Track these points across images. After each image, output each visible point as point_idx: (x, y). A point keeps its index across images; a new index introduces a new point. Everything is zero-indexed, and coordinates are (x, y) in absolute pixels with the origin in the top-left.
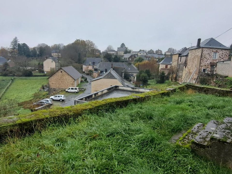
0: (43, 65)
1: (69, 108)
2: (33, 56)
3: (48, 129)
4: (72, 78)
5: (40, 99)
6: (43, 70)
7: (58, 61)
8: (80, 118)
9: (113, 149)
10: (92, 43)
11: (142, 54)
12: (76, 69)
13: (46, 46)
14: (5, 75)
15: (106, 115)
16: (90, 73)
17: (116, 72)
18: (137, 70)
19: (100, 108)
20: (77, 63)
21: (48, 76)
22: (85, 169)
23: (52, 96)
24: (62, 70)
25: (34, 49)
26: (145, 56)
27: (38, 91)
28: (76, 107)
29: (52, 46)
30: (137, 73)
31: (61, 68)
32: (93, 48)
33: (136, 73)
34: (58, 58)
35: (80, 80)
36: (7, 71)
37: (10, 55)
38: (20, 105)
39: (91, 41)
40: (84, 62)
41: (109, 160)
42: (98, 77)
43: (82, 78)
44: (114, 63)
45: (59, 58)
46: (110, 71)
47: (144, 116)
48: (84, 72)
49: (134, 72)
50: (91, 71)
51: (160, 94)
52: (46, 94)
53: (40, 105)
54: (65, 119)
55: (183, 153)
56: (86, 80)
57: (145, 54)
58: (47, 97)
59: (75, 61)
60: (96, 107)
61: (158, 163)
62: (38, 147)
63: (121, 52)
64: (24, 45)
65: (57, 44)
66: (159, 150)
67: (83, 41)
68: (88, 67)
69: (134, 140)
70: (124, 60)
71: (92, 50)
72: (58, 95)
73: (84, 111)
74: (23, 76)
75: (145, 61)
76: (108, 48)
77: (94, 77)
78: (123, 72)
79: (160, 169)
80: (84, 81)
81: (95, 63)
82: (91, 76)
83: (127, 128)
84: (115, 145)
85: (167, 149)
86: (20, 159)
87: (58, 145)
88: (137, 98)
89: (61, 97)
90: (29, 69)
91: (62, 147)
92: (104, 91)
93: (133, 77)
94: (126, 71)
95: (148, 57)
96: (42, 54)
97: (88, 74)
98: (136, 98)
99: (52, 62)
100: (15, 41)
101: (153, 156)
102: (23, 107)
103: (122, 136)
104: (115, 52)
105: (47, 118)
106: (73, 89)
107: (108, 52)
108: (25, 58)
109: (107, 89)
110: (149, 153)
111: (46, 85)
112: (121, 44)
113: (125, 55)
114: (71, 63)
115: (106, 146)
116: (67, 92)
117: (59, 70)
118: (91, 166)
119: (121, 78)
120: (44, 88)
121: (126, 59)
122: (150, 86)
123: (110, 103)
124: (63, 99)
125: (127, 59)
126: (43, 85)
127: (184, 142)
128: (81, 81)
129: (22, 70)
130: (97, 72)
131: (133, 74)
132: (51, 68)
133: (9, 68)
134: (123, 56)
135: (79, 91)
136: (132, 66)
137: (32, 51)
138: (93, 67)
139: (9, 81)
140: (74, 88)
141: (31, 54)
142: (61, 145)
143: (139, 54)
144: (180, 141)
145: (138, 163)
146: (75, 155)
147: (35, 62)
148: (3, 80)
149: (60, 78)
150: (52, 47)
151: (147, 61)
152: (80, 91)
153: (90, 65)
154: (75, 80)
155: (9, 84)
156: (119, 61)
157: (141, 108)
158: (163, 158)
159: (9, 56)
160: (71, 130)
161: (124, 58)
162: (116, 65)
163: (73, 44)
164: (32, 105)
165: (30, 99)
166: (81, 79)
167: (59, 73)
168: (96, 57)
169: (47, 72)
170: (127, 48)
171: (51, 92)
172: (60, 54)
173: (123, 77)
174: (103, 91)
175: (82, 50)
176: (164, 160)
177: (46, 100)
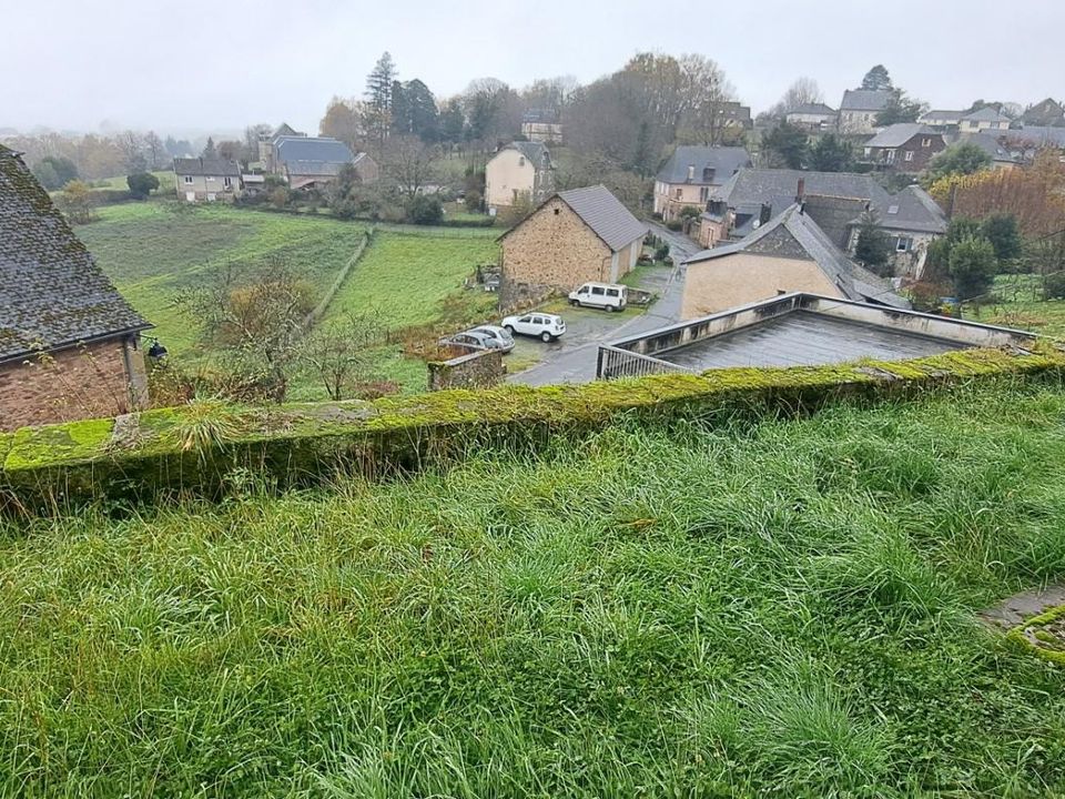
0: (483, 176)
1: (556, 394)
2: (449, 138)
3: (470, 465)
4: (601, 243)
5: (464, 322)
6: (484, 201)
7: (548, 161)
8: (594, 437)
9: (702, 592)
10: (711, 69)
11: (984, 125)
12: (621, 200)
13: (501, 90)
14: (346, 216)
15: (708, 442)
16: (686, 222)
17: (818, 222)
18: (941, 215)
19: (687, 408)
20: (631, 174)
21: (502, 226)
22: (578, 638)
23: (513, 314)
24: (558, 205)
25: (453, 103)
26: (1004, 138)
27: (460, 289)
28: (583, 394)
29: (527, 87)
30: (933, 233)
31: (557, 196)
32: (714, 98)
33: (927, 232)
34: (550, 144)
35: (635, 252)
36: (353, 198)
37: (365, 133)
38: (392, 339)
39: (705, 62)
40: (662, 168)
41: (676, 628)
42: (719, 244)
43: (644, 243)
44: (813, 174)
45: (555, 146)
46: (786, 219)
47: (889, 476)
48: (658, 217)
49: (918, 225)
50: (690, 213)
51: (1021, 370)
52: (490, 303)
53: (463, 351)
54: (534, 435)
55: (1031, 680)
56: (663, 254)
57: (1004, 126)
58: (491, 320)
59: (619, 164)
60: (667, 401)
61: (886, 692)
62: (430, 526)
63: (864, 114)
64: (417, 85)
65: (547, 78)
66: (914, 642)
67: (666, 61)
68: (679, 190)
69: (804, 573)
70: (872, 157)
71: (706, 105)
72: (536, 315)
73: (614, 413)
74: (409, 223)
75: (999, 167)
76: (792, 94)
77: (704, 244)
78: (856, 226)
79: (883, 717)
80: (655, 258)
81: (716, 173)
82: (689, 238)
83: (788, 516)
84: (714, 578)
85: (953, 646)
86: (372, 554)
87: (499, 531)
88: (878, 383)
89: (548, 322)
90: (428, 195)
91: (510, 542)
92: (738, 315)
93: (910, 251)
94: (873, 220)
95: (1018, 142)
96: (482, 129)
97: (675, 228)
98: (870, 378)
99: (522, 164)
100: (384, 71)
101: (869, 659)
102: (401, 352)
103: (755, 548)
104: (825, 118)
105: (470, 424)
106: (602, 293)
107: (789, 118)
108: (416, 146)
109: (756, 309)
110: (857, 644)
111: (493, 266)
112: (868, 69)
113: (880, 130)
114: (602, 172)
115: (679, 574)
116: (574, 302)
117: (546, 203)
118: (600, 633)
119: (837, 253)
120: (481, 280)
121: (886, 153)
122: (999, 309)
123: (735, 390)
124: (554, 333)
125: (892, 155)
126: (479, 267)
127: (1051, 635)
128: (642, 260)
129: (404, 199)
130: (719, 219)
131: (912, 240)
132: (515, 192)
133: (358, 189)
134: (870, 137)
135: (624, 303)
136: (914, 195)
137: (445, 114)
138: (704, 192)
139: (357, 242)
140: (606, 287)
141: (441, 126)
142: (510, 534)
143: (965, 127)
144: (1034, 624)
145: (792, 667)
146: (551, 583)
147: (454, 163)
148: (339, 237)
149: (549, 240)
150: (525, 93)
151: (1010, 167)
152: (631, 303)
153: (688, 183)
154: (613, 252)
155: (358, 253)
156: (843, 165)
157: (888, 433)
158: (918, 677)
159: (362, 137)
160: (553, 485)
161: (875, 149)
162: (822, 184)
163: (618, 76)
164: (433, 345)
165: (430, 319)
166: (643, 250)
167: (547, 218)
168: (725, 144)
169: (499, 208)
170: (898, 93)
171: (508, 299)
172: (556, 128)
173: (850, 251)
174: (733, 315)
175: (658, 107)
176: (920, 689)
177: (485, 332)
